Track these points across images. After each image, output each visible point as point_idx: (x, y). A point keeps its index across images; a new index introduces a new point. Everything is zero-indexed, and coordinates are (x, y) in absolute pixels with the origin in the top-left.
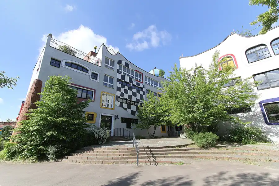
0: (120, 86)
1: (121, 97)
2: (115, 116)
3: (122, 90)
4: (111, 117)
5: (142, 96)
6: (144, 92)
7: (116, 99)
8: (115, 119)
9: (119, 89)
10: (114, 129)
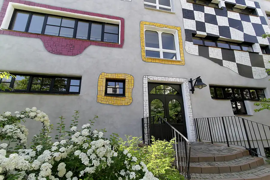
0: (192, 7)
1: (198, 33)
2: (191, 81)
3: (199, 16)
4: (178, 87)
5: (258, 28)
6: (262, 19)
7: (186, 37)
8: (192, 90)
9: (188, 14)
10: (196, 121)
